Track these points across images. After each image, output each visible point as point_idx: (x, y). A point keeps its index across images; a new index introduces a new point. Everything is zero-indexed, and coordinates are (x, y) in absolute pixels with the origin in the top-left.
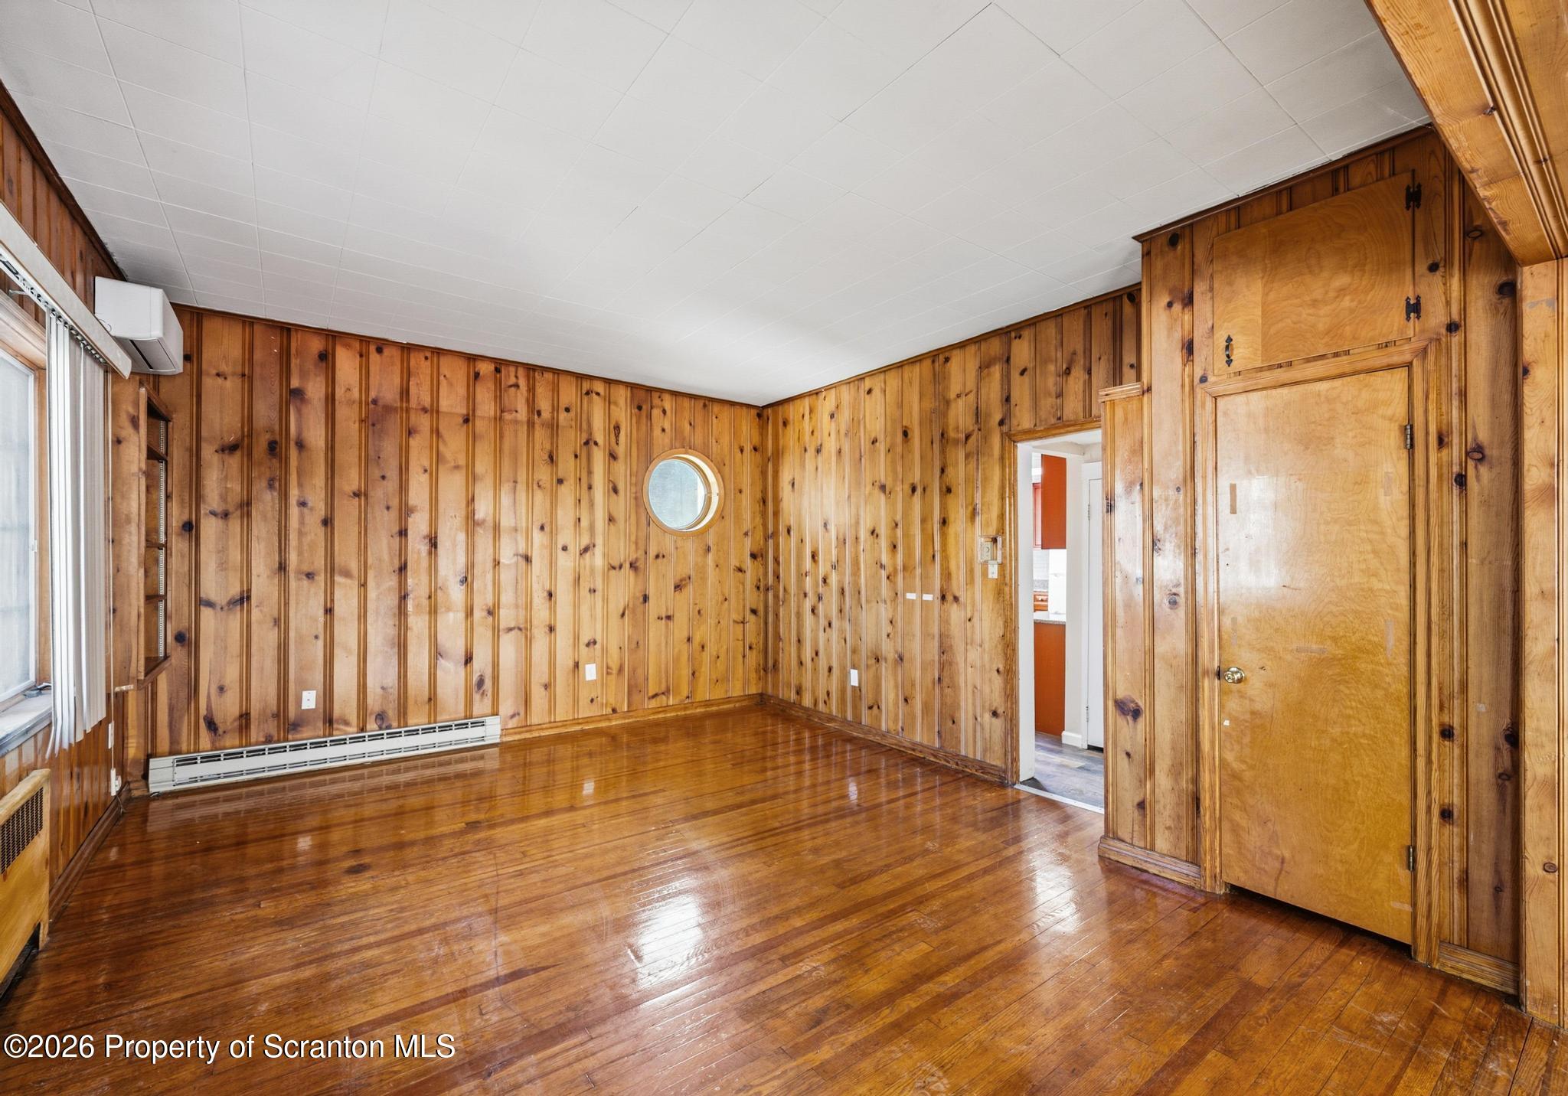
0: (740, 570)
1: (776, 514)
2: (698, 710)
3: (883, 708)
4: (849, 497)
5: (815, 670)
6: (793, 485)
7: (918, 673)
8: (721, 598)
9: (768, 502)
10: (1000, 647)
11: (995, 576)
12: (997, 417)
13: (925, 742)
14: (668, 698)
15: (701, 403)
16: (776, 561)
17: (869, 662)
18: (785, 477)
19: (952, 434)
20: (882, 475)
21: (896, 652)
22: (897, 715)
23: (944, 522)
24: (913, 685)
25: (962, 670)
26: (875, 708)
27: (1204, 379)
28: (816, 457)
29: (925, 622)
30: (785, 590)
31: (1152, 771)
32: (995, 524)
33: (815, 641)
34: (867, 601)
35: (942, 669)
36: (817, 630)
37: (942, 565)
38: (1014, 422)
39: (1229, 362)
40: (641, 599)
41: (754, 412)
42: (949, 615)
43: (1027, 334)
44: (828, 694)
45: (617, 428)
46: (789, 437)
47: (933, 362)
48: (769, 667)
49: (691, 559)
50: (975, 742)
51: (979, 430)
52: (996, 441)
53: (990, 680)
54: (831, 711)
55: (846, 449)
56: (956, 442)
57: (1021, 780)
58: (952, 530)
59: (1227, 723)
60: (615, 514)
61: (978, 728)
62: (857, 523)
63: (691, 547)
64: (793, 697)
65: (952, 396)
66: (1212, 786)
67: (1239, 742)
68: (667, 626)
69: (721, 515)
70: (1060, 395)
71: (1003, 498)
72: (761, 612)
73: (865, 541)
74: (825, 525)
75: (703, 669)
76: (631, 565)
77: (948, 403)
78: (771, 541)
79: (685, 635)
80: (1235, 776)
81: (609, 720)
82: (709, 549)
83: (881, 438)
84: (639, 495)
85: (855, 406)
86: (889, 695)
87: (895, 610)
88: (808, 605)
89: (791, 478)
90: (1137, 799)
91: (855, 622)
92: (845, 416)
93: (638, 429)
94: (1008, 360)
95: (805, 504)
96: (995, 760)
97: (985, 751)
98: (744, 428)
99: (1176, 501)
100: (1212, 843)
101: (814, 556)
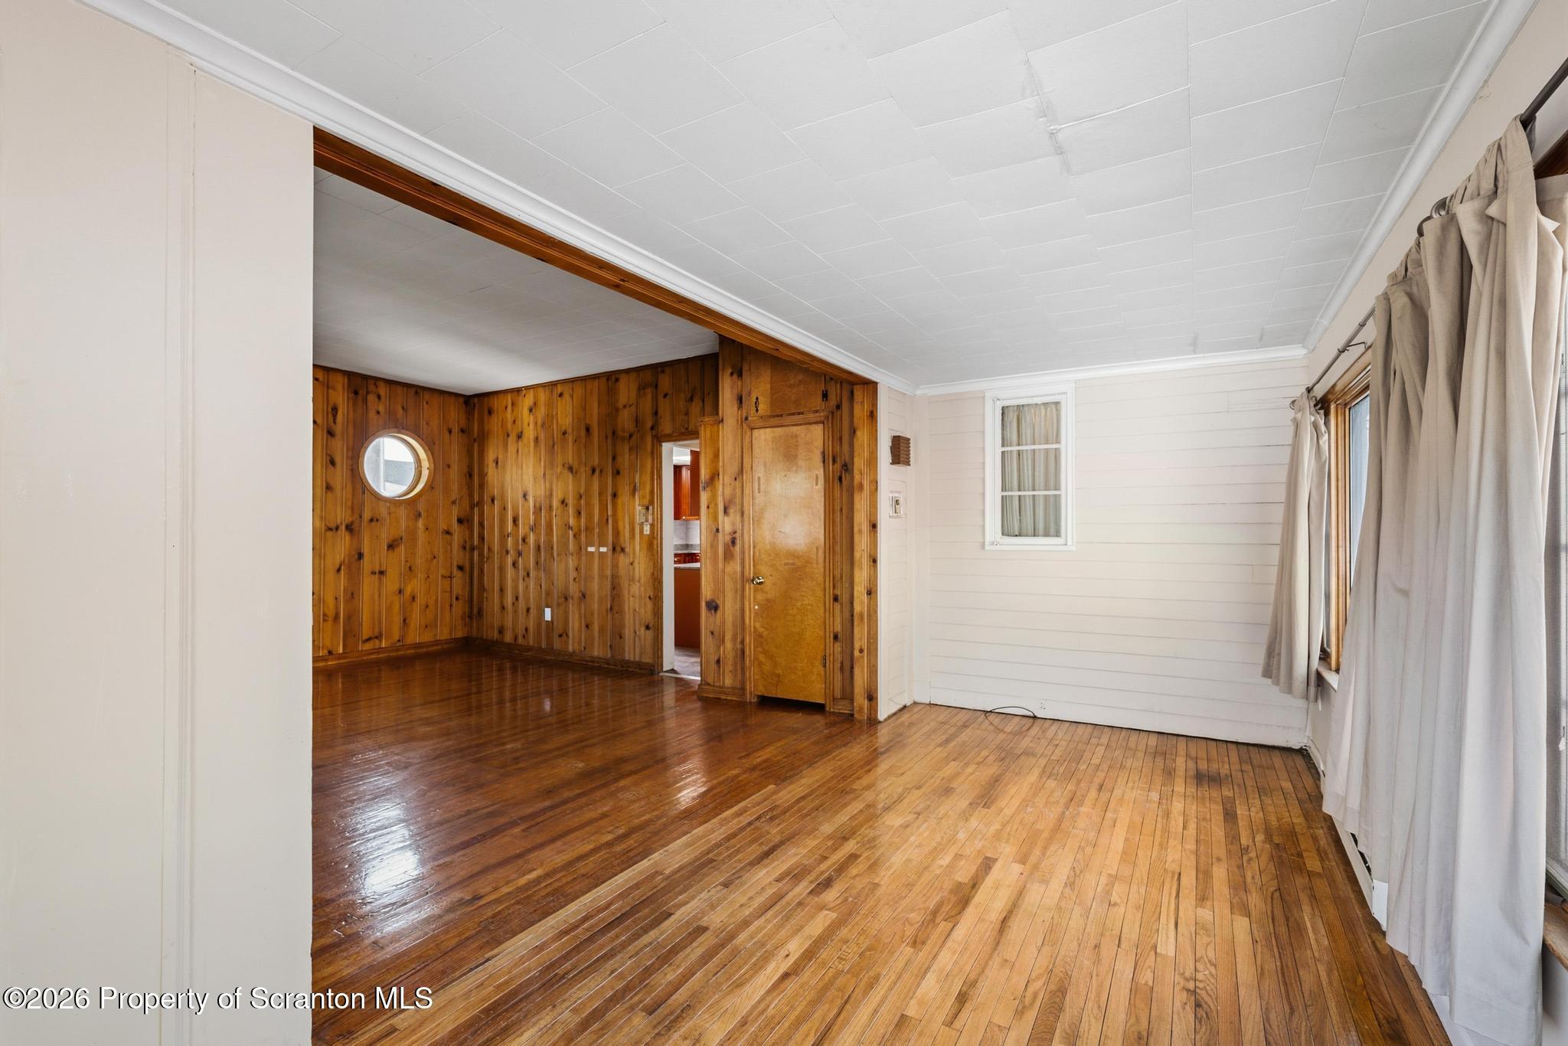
0: (448, 532)
1: (482, 486)
2: (409, 652)
3: (570, 634)
4: (544, 475)
5: (515, 612)
6: (497, 463)
7: (596, 606)
8: (430, 557)
9: (474, 477)
10: (651, 581)
11: (648, 533)
12: (649, 424)
13: (601, 655)
14: (381, 641)
15: (413, 391)
16: (481, 525)
17: (560, 601)
18: (491, 456)
19: (620, 433)
20: (570, 458)
21: (580, 591)
22: (580, 638)
23: (615, 495)
24: (592, 615)
25: (626, 600)
26: (564, 635)
27: (746, 419)
28: (517, 442)
29: (601, 569)
30: (489, 549)
31: (723, 641)
32: (648, 497)
33: (516, 588)
34: (558, 555)
35: (613, 600)
36: (518, 579)
37: (613, 526)
38: (660, 428)
39: (757, 410)
40: (357, 556)
41: (461, 400)
42: (618, 562)
43: (668, 370)
44: (526, 630)
45: (335, 410)
46: (494, 424)
47: (608, 380)
48: (474, 612)
49: (403, 524)
50: (635, 649)
51: (638, 431)
52: (649, 439)
53: (645, 604)
54: (529, 643)
55: (542, 436)
56: (623, 438)
57: (664, 670)
58: (619, 501)
59: (756, 607)
60: (332, 483)
61: (637, 640)
62: (551, 495)
63: (402, 512)
64: (496, 635)
65: (621, 406)
66: (750, 642)
67: (762, 617)
68: (380, 579)
69: (430, 486)
70: (687, 414)
71: (653, 480)
72: (467, 569)
73: (557, 509)
74: (525, 496)
75: (414, 616)
76: (348, 527)
77: (617, 410)
78: (476, 510)
79: (396, 587)
80: (760, 636)
81: (326, 660)
82: (420, 515)
83: (569, 431)
84: (354, 466)
85: (550, 405)
86: (574, 623)
87: (580, 559)
88: (509, 560)
89: (495, 457)
90: (716, 658)
91: (549, 572)
92: (541, 412)
93: (354, 411)
94: (656, 386)
95: (508, 478)
96: (647, 659)
97: (641, 654)
98: (453, 414)
99: (735, 485)
100: (750, 674)
101: (515, 521)
